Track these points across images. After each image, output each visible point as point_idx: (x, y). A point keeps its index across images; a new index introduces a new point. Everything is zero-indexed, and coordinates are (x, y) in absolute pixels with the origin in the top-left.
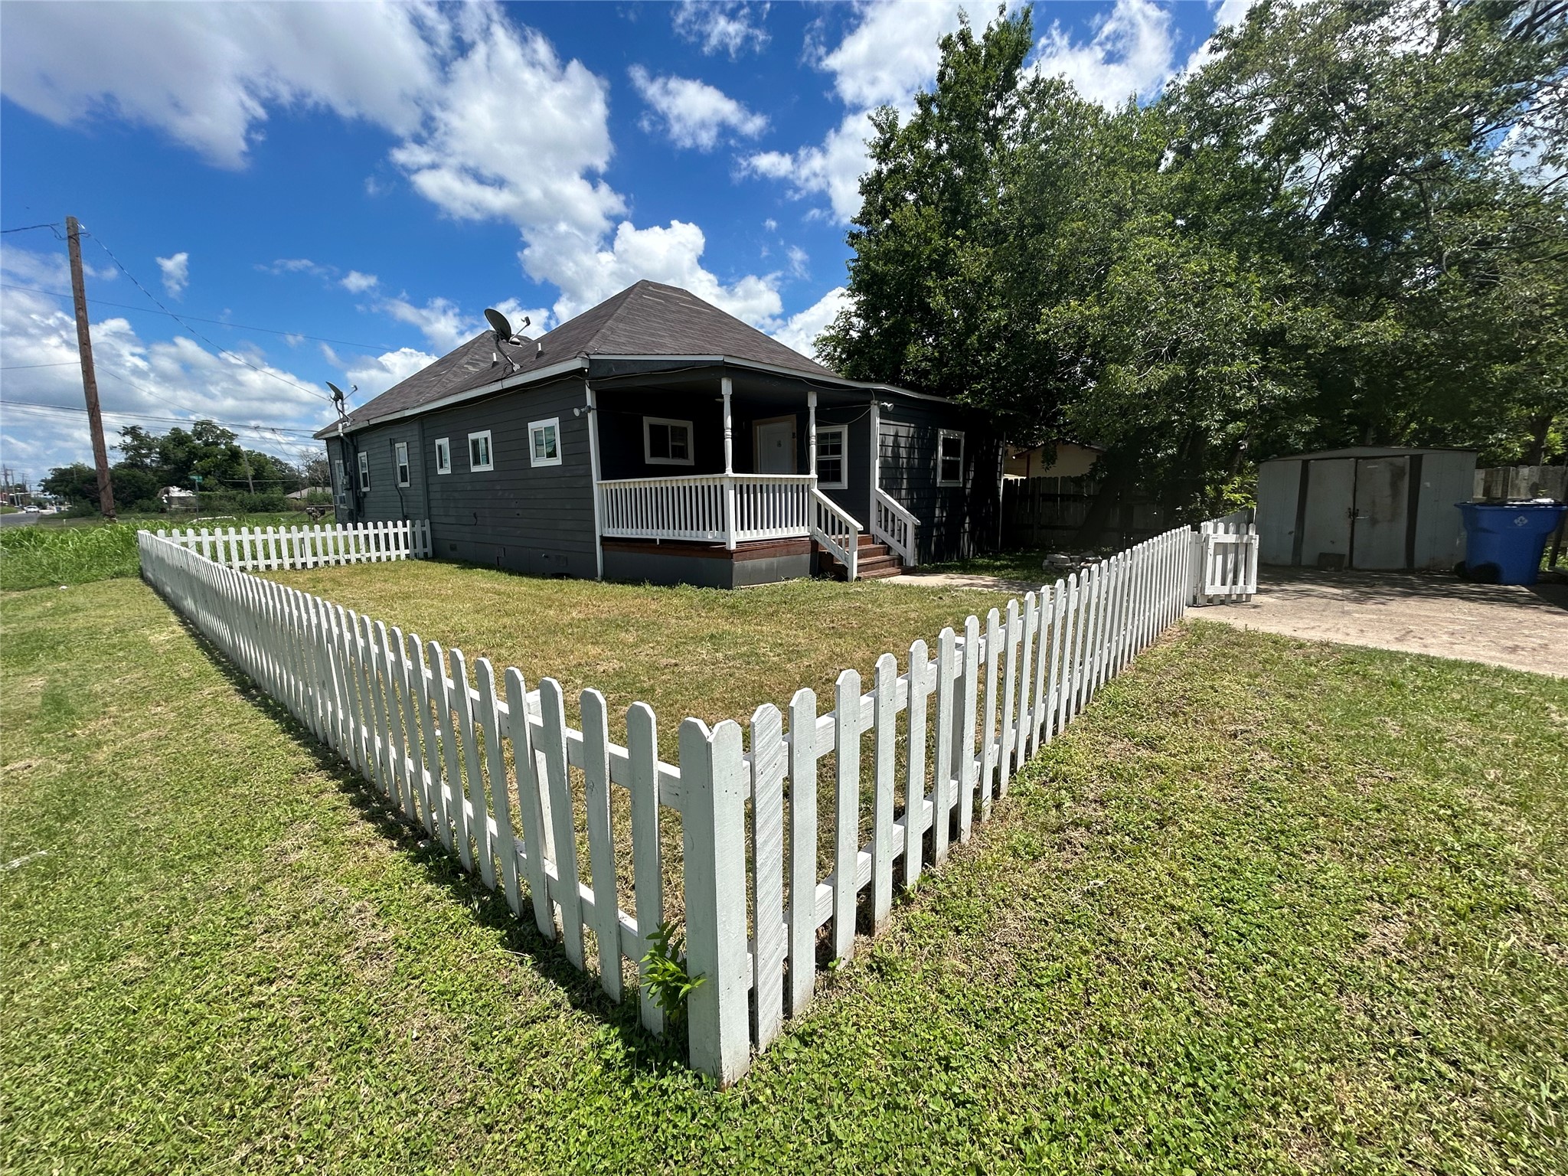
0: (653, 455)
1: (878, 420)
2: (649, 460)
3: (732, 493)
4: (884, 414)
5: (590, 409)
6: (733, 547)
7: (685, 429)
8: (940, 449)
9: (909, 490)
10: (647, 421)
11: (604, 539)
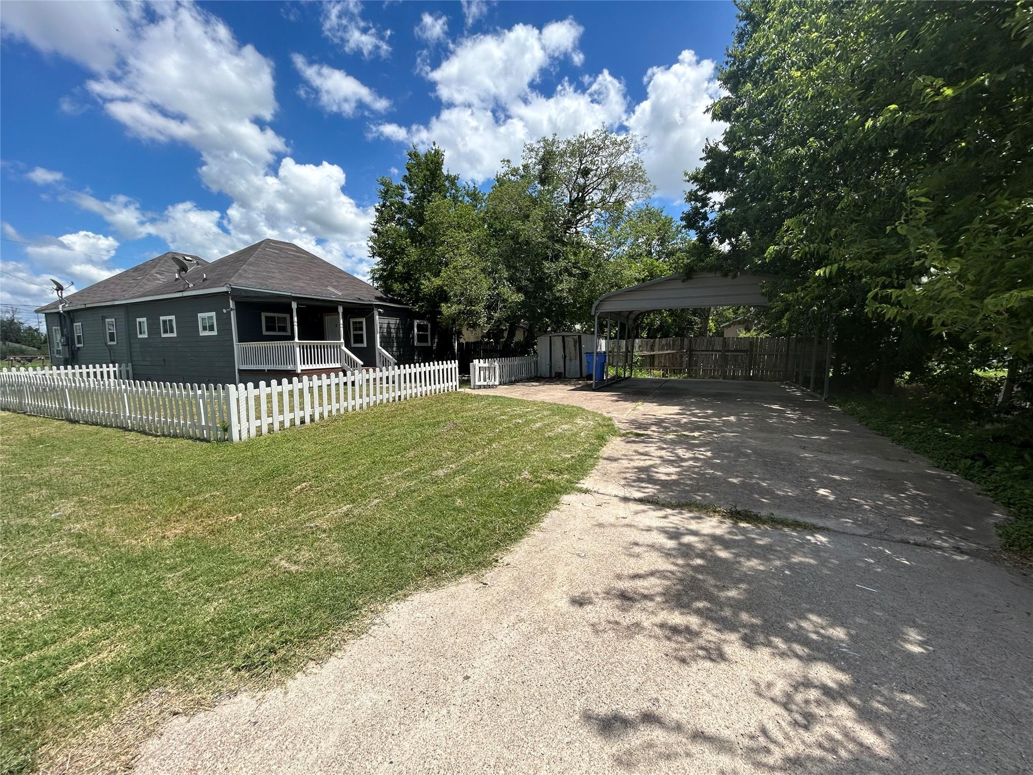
0: (267, 330)
1: (377, 317)
2: (265, 333)
3: (298, 349)
4: (380, 314)
5: (232, 309)
6: (299, 371)
7: (285, 318)
8: (416, 330)
9: (398, 347)
10: (264, 315)
11: (240, 371)
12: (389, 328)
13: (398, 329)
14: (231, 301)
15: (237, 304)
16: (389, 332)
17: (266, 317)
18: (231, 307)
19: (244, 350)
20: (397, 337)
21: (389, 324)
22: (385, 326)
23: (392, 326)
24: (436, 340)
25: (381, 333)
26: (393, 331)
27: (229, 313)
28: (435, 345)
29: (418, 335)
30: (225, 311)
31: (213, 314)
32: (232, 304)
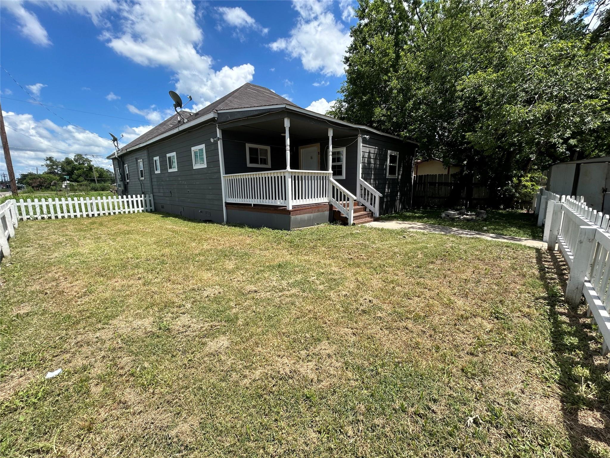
0: (251, 162)
1: (361, 145)
2: (249, 165)
3: (290, 180)
4: (365, 141)
5: (219, 139)
6: (291, 208)
7: (267, 150)
8: (389, 160)
9: (374, 179)
10: (248, 146)
11: (227, 204)
12: (369, 157)
13: (375, 159)
14: (218, 129)
15: (224, 132)
16: (369, 163)
17: (250, 149)
18: (218, 136)
19: (231, 183)
20: (375, 168)
21: (369, 153)
22: (366, 155)
23: (372, 156)
24: (401, 172)
25: (363, 163)
26: (372, 161)
27: (216, 143)
28: (400, 177)
29: (390, 166)
30: (212, 140)
31: (203, 146)
32: (219, 134)
